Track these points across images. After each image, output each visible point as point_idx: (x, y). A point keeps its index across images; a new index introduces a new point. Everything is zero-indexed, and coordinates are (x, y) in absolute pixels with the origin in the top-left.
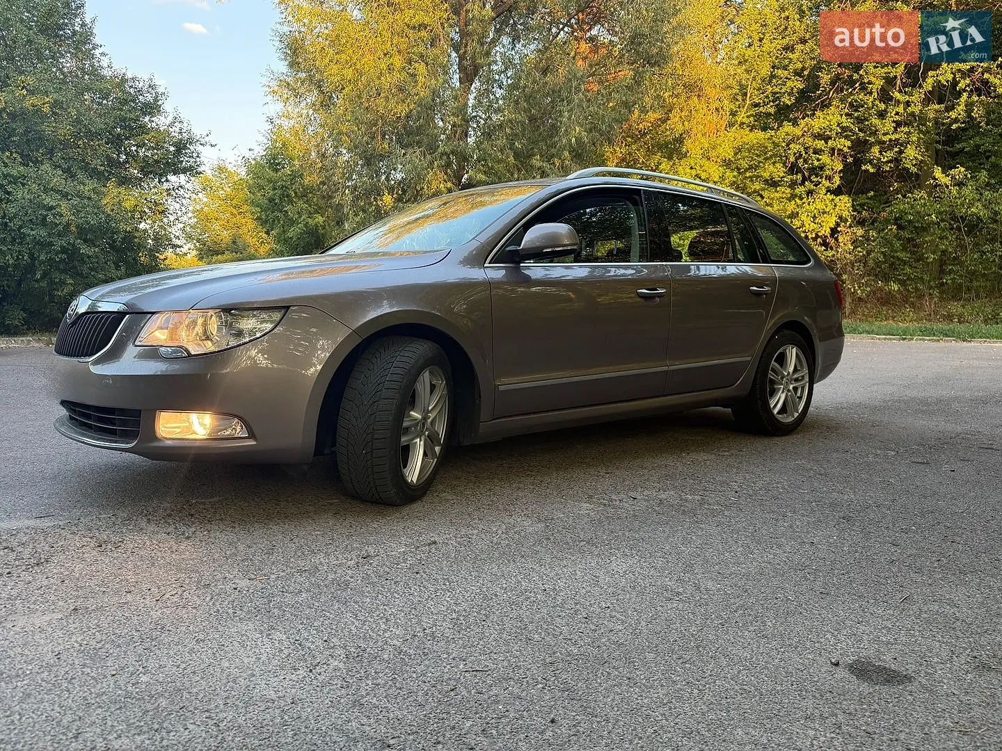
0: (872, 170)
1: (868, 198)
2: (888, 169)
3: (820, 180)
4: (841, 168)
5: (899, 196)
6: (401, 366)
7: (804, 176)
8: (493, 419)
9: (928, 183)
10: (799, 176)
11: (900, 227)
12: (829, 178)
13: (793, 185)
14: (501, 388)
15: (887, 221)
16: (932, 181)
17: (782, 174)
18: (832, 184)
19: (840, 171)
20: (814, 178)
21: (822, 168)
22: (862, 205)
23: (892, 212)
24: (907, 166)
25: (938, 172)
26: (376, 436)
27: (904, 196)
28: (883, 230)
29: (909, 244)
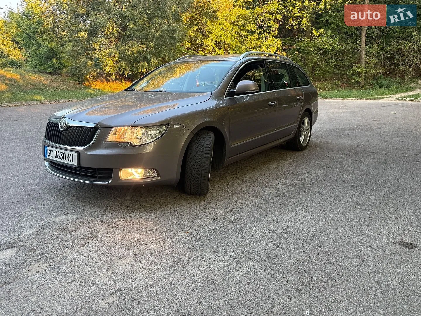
0: (290, 29)
1: (288, 40)
2: (296, 28)
3: (270, 32)
4: (278, 27)
5: (300, 39)
6: (208, 144)
7: (264, 30)
8: (229, 158)
9: (311, 35)
10: (262, 30)
11: (300, 52)
12: (273, 31)
13: (260, 34)
14: (232, 146)
15: (295, 49)
16: (312, 34)
17: (255, 29)
18: (275, 34)
19: (278, 28)
20: (268, 31)
21: (271, 27)
22: (285, 43)
23: (296, 46)
24: (302, 27)
25: (314, 31)
26: (203, 172)
27: (301, 40)
28: (293, 53)
29: (303, 59)
